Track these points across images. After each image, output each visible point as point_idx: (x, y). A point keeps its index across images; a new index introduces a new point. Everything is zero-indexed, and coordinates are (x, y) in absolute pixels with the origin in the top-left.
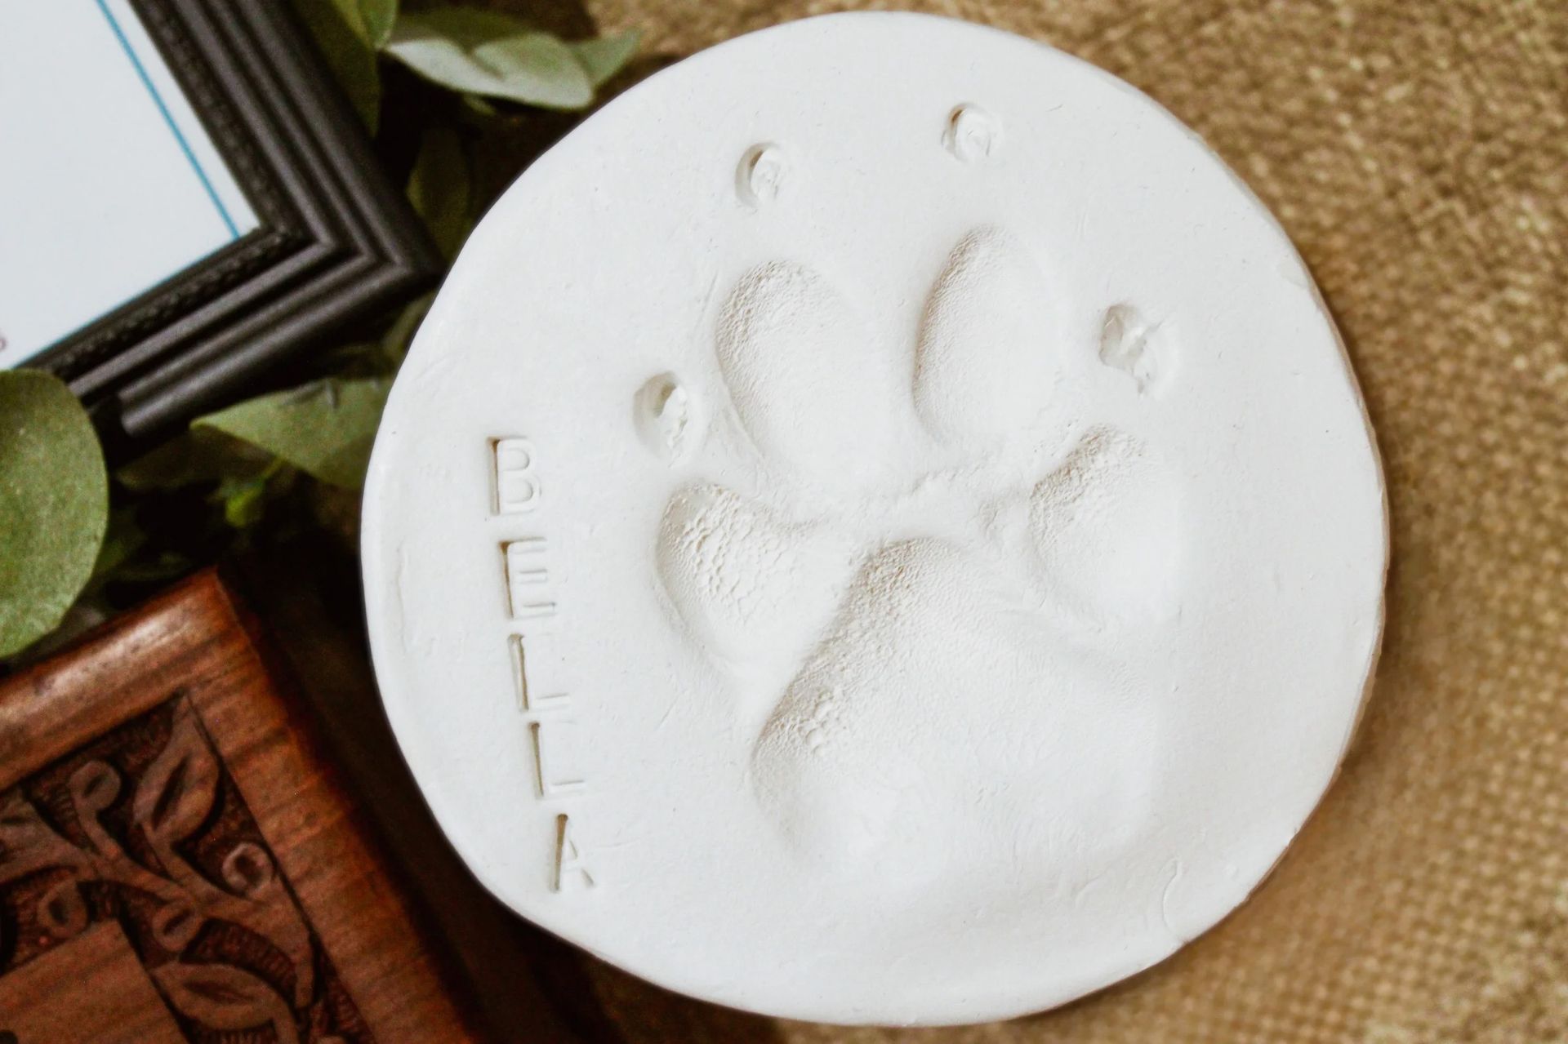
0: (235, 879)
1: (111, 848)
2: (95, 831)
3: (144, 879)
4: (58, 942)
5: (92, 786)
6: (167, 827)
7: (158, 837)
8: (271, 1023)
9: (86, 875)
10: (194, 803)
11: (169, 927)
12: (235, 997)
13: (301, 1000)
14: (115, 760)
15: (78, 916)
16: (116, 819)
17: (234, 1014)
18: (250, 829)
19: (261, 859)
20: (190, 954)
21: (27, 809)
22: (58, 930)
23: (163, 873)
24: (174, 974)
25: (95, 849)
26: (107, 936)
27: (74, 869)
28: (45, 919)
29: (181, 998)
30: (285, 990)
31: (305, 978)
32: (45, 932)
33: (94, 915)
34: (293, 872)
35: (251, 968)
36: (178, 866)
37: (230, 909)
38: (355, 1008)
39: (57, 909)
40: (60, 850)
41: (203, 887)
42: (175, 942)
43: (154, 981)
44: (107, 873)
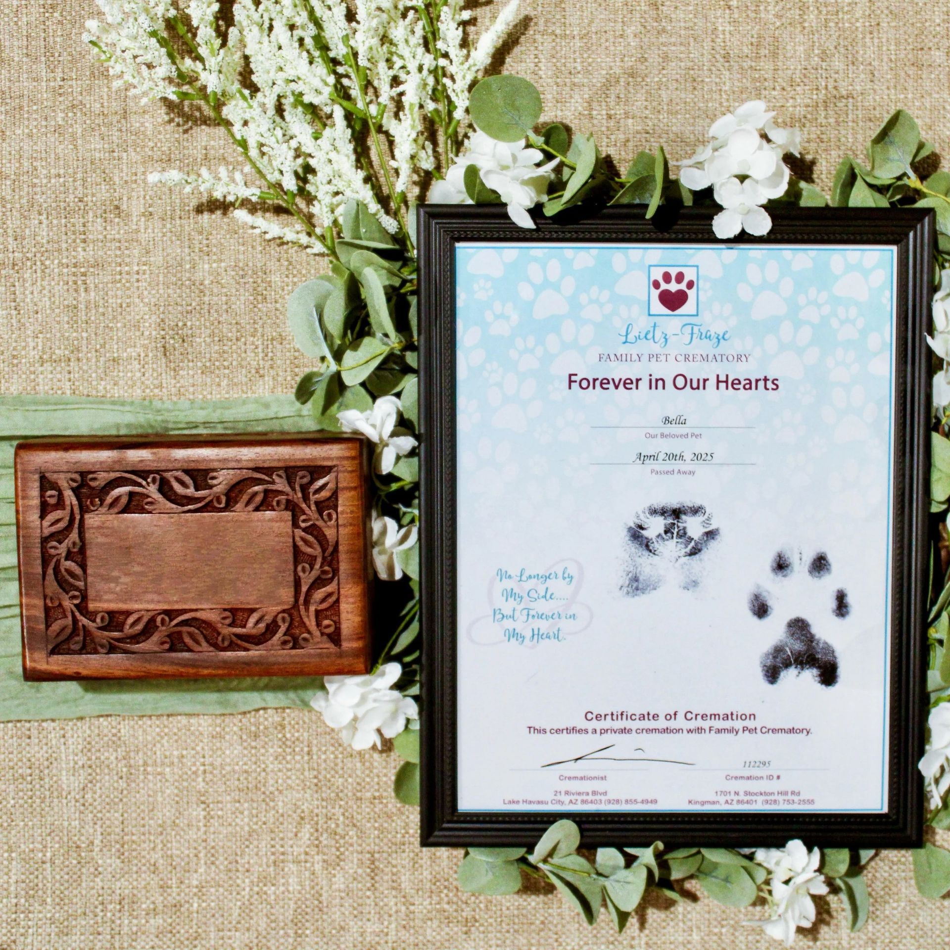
0: (325, 517)
1: (300, 495)
2: (298, 488)
3: (304, 506)
4: (274, 510)
5: (302, 478)
6: (317, 496)
7: (313, 498)
8: (316, 557)
9: (290, 498)
10: (325, 494)
11: (304, 521)
12: (311, 546)
13: (326, 554)
14: (311, 473)
15: (283, 507)
16: (304, 489)
17: (309, 550)
18: (335, 508)
19: (334, 516)
20: (305, 530)
21: (284, 475)
22: (276, 507)
23: (309, 507)
24: (299, 533)
25: (296, 494)
26: (288, 515)
27: (287, 495)
28: (275, 503)
29: (297, 539)
30: (324, 550)
31: (330, 549)
32: (272, 506)
33: (286, 509)
34: (340, 522)
35: (318, 541)
36: (313, 507)
37: (320, 523)
38: (338, 563)
39: (278, 502)
40: (287, 489)
41: (317, 516)
42: (303, 525)
43: (293, 532)
44: (296, 500)
